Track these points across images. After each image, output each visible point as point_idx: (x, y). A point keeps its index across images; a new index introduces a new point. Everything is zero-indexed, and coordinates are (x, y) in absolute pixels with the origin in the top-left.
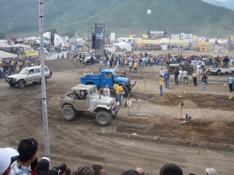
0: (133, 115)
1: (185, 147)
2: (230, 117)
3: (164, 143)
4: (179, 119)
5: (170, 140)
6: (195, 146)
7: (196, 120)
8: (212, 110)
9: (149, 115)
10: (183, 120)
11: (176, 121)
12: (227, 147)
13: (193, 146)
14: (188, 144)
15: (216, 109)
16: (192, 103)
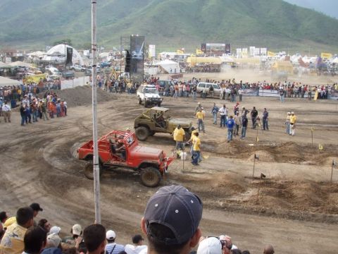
0: (190, 172)
1: (260, 215)
2: (317, 175)
3: (232, 211)
4: (250, 178)
5: (240, 207)
6: (273, 214)
7: (273, 179)
8: (294, 165)
9: (210, 172)
10: (256, 178)
11: (247, 179)
12: (313, 216)
13: (269, 215)
14: (263, 213)
15: (300, 164)
16: (268, 155)
